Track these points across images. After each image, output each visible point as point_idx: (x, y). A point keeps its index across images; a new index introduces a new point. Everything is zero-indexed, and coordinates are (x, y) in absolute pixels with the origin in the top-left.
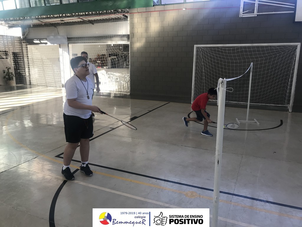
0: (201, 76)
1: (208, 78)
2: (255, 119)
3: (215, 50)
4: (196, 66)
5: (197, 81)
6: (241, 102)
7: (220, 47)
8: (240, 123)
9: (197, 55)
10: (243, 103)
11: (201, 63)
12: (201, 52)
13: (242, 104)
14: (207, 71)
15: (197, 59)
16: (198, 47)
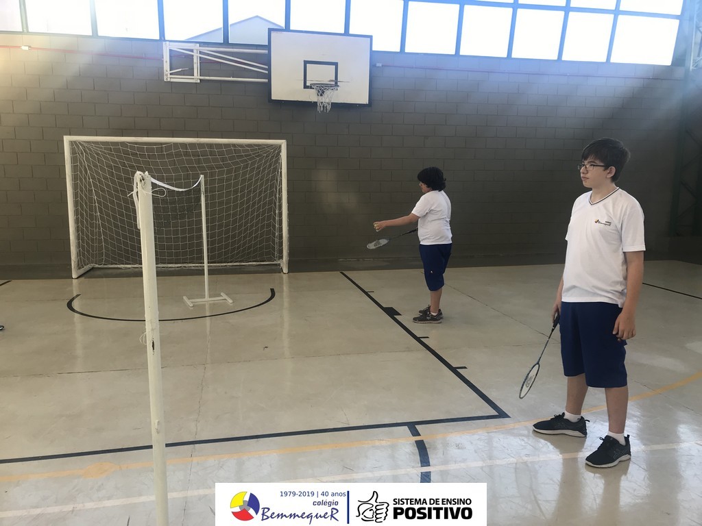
0: (91, 210)
1: (108, 215)
2: (222, 294)
3: (118, 150)
4: (75, 187)
5: (82, 222)
6: (190, 263)
7: (129, 143)
8: (192, 305)
9: (74, 160)
10: (194, 265)
11: (85, 178)
12: (82, 153)
13: (193, 268)
14: (104, 198)
15: (74, 168)
16: (75, 142)
